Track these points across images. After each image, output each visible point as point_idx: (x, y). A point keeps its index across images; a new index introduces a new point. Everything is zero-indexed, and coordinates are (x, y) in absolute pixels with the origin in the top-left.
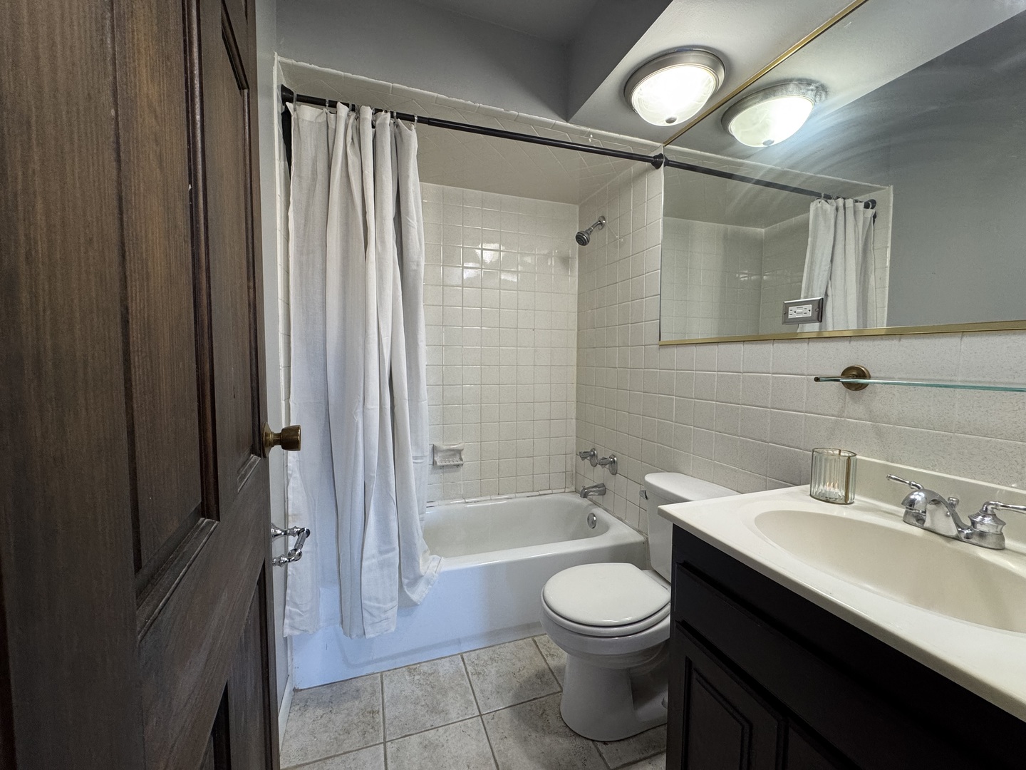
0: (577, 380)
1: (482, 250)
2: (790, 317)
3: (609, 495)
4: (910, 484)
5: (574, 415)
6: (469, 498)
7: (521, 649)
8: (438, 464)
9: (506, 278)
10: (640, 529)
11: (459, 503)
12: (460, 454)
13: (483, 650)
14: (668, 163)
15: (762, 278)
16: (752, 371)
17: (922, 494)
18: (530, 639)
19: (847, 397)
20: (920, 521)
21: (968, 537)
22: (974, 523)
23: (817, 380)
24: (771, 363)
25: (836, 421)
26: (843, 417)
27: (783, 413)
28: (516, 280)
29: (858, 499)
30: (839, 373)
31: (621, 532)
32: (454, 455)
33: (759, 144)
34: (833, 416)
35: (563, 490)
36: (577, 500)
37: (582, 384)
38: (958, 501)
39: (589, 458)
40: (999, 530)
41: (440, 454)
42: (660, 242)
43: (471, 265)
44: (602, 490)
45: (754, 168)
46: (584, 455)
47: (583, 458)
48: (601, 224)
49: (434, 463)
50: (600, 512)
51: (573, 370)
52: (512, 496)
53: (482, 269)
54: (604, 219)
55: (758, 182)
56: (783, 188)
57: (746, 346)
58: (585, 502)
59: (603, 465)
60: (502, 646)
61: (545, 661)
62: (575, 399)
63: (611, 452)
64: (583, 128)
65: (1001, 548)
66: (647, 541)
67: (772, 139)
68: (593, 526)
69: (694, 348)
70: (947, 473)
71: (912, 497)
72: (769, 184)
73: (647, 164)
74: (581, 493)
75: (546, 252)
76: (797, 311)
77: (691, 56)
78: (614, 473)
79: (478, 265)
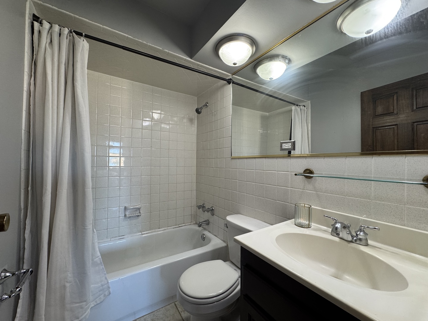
0: (196, 172)
1: (152, 113)
2: (283, 148)
3: (211, 225)
4: (332, 219)
5: (195, 188)
6: (144, 231)
7: (168, 310)
8: (127, 216)
9: (164, 126)
10: (224, 240)
11: (138, 235)
12: (139, 210)
13: (148, 315)
14: (234, 83)
15: (268, 132)
16: (269, 170)
17: (339, 224)
18: (173, 304)
19: (306, 181)
20: (338, 235)
21: (356, 241)
22: (357, 234)
23: (296, 175)
24: (276, 167)
25: (302, 191)
26: (304, 190)
27: (282, 188)
28: (168, 128)
29: (313, 225)
30: (302, 172)
31: (216, 243)
32: (136, 211)
33: (268, 79)
34: (301, 189)
35: (190, 223)
36: (196, 227)
37: (199, 175)
38: (350, 225)
39: (202, 208)
40: (366, 237)
41: (128, 211)
42: (231, 115)
43: (147, 119)
44: (208, 223)
45: (265, 89)
46: (199, 207)
47: (199, 208)
48: (206, 105)
49: (125, 216)
50: (207, 233)
51: (194, 169)
52: (166, 228)
53: (152, 121)
54: (208, 104)
55: (267, 95)
56: (276, 98)
57: (266, 159)
58: (201, 228)
59: (208, 211)
60: (158, 310)
61: (181, 315)
62: (195, 182)
63: (211, 205)
64: (198, 63)
65: (367, 245)
66: (227, 245)
67: (272, 77)
68: (203, 240)
69: (246, 160)
70: (344, 213)
71: (336, 226)
72: (271, 96)
73: (225, 82)
74: (198, 225)
75: (183, 116)
76: (286, 145)
77: (243, 38)
78: (213, 215)
79: (150, 120)
